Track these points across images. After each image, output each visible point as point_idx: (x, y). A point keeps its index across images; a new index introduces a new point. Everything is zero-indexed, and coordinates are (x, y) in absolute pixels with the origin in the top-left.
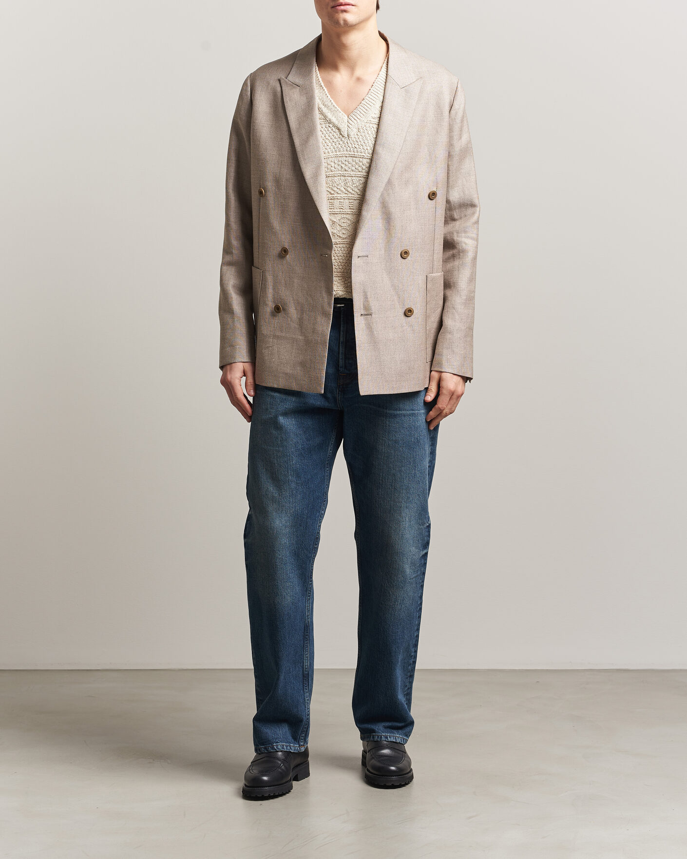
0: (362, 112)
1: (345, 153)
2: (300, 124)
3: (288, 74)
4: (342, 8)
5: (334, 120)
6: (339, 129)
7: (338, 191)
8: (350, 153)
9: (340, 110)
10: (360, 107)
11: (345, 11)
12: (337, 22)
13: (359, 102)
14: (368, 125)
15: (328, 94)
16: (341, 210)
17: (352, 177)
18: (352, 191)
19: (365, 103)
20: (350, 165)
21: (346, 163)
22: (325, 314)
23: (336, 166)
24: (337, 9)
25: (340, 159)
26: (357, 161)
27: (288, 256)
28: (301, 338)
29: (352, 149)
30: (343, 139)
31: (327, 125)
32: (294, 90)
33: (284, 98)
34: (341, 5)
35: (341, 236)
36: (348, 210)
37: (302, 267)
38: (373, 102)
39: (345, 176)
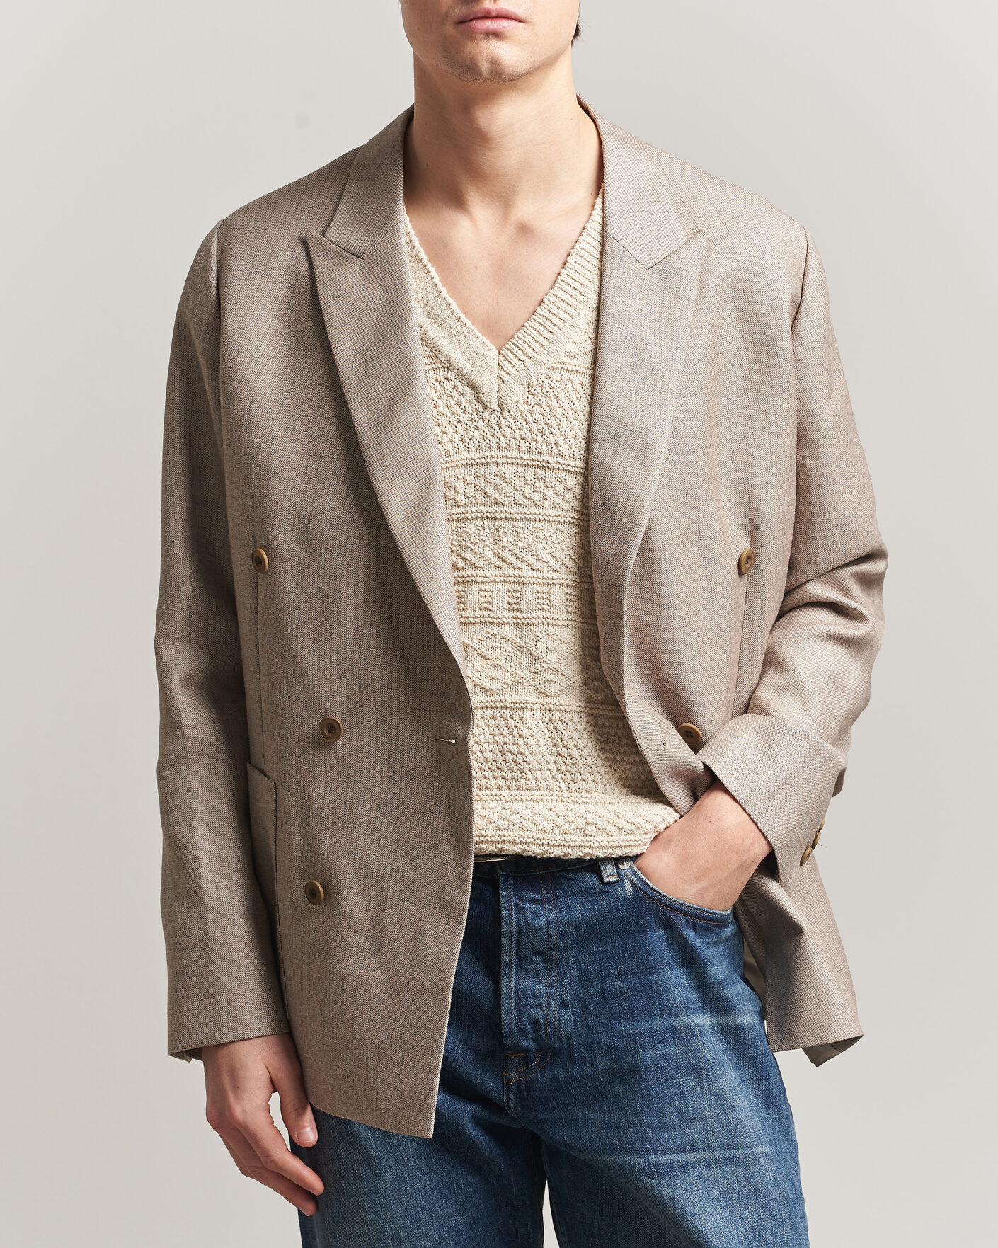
0: (539, 338)
1: (495, 453)
2: (368, 363)
3: (326, 222)
4: (489, 24)
5: (459, 359)
6: (474, 387)
7: (474, 559)
8: (508, 454)
9: (475, 330)
10: (533, 323)
11: (497, 35)
12: (470, 68)
13: (531, 310)
14: (555, 375)
15: (440, 285)
16: (486, 613)
17: (516, 520)
18: (515, 561)
19: (547, 314)
20: (509, 489)
21: (498, 481)
22: (448, 909)
23: (470, 490)
24: (474, 28)
25: (481, 471)
26: (530, 477)
27: (340, 742)
28: (377, 975)
29: (513, 443)
30: (487, 415)
31: (441, 373)
32: (347, 269)
33: (320, 292)
34: (488, 16)
35: (487, 685)
36: (507, 614)
37: (380, 772)
38: (568, 309)
39: (495, 519)
